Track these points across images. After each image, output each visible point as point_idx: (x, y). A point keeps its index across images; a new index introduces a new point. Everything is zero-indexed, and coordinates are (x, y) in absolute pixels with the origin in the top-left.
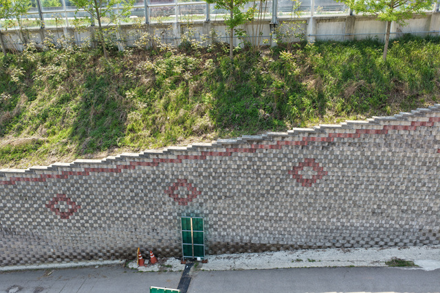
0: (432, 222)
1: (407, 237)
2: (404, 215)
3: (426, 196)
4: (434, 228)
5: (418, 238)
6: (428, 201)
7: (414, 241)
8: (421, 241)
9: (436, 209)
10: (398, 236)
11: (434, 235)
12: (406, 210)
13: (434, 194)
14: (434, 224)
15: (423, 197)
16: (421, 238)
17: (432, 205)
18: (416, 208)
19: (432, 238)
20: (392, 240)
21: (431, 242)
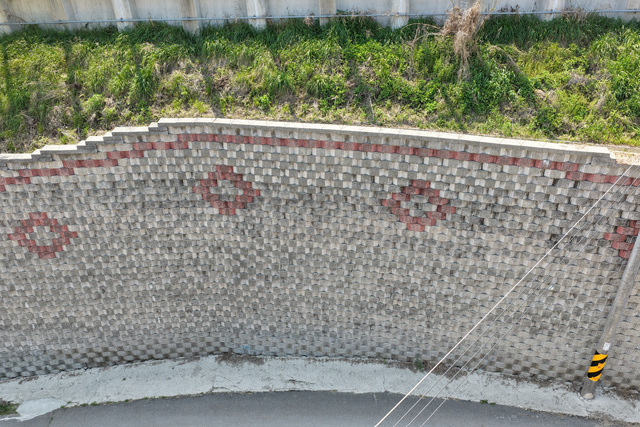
0: (56, 339)
1: (30, 364)
2: (6, 333)
3: (24, 304)
4: (63, 347)
5: (46, 363)
6: (31, 311)
7: (43, 367)
8: (55, 367)
9: (52, 322)
10: (15, 364)
11: (69, 356)
12: (7, 327)
13: (35, 300)
14: (59, 341)
15: (21, 305)
16: (51, 363)
17: (41, 316)
18: (19, 323)
19: (69, 362)
20: (8, 369)
21: (69, 367)
